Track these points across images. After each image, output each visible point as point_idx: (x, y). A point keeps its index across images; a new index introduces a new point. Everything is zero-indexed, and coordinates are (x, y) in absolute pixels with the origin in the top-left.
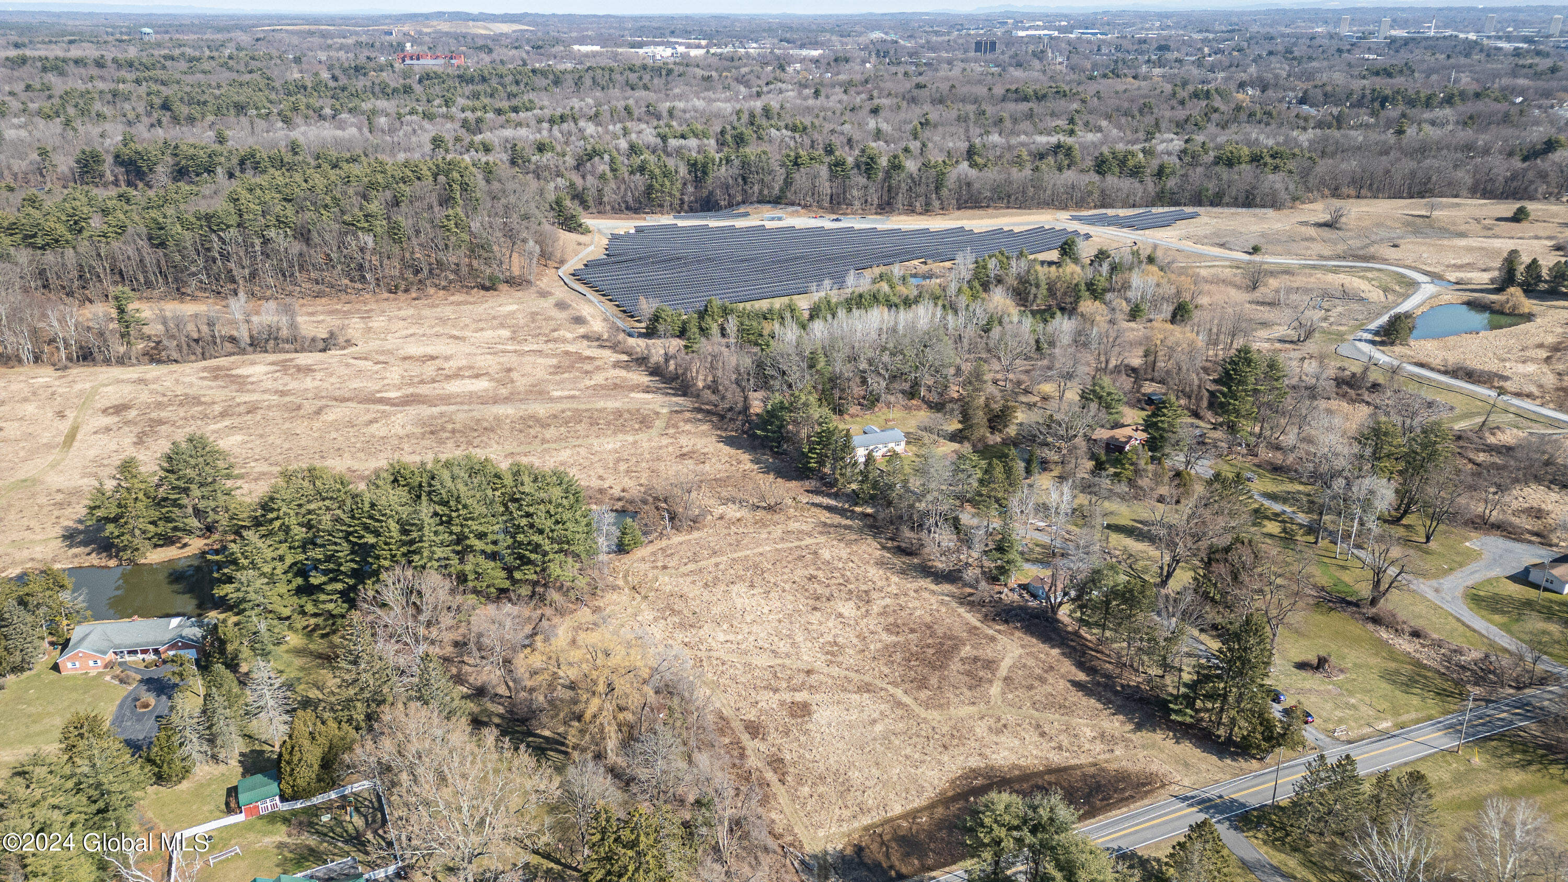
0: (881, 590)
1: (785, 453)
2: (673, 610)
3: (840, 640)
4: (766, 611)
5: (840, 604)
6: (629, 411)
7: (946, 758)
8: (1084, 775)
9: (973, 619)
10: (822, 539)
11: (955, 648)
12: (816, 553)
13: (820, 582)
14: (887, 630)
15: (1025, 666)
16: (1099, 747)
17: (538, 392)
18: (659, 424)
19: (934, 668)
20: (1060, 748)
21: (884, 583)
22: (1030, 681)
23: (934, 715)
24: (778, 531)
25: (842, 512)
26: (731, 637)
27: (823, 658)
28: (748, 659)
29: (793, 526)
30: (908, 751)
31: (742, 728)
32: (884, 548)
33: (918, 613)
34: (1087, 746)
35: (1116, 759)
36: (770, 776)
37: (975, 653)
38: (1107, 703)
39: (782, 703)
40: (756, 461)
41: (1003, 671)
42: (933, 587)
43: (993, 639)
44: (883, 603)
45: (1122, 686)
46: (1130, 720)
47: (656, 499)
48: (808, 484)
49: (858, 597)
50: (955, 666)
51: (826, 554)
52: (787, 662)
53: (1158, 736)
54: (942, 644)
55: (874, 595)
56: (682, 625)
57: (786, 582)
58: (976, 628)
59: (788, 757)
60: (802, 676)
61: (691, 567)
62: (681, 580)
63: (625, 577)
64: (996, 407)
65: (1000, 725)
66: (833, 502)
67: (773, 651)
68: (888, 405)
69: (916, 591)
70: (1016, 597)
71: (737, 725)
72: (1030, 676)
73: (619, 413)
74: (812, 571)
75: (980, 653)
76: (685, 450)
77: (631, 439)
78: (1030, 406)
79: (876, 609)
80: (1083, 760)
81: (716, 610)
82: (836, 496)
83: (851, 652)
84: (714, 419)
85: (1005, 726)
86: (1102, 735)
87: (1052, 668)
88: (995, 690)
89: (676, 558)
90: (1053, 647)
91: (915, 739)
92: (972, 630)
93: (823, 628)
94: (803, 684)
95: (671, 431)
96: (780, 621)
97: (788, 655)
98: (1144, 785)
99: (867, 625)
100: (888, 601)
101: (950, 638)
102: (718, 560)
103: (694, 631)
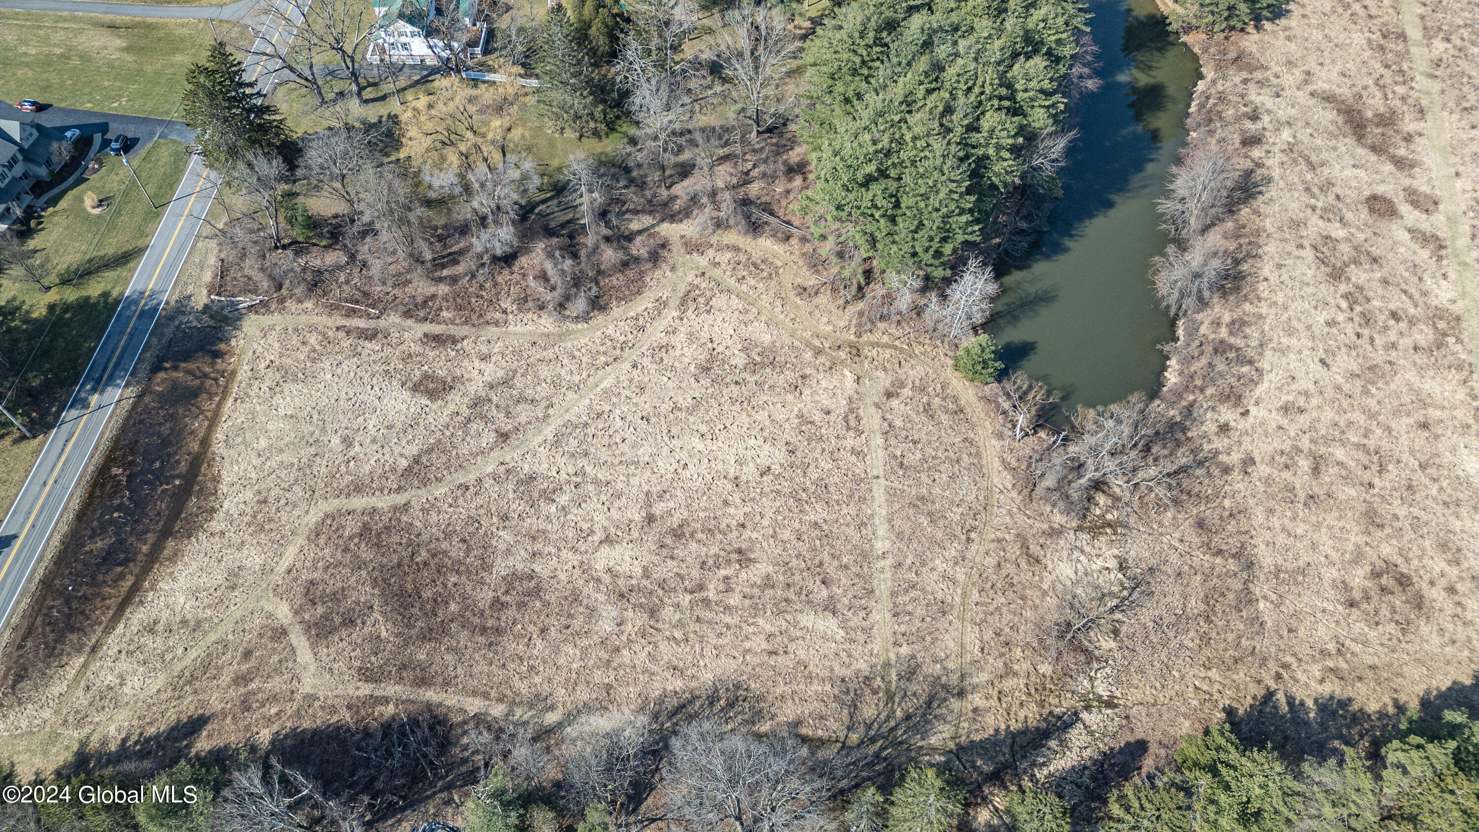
8: (94, 623)
16: (108, 677)
19: (387, 569)
20: (149, 628)
22: (254, 661)
23: (313, 516)
34: (121, 663)
36: (358, 323)
38: (145, 745)
54: (429, 614)
72: (261, 668)
87: (246, 708)
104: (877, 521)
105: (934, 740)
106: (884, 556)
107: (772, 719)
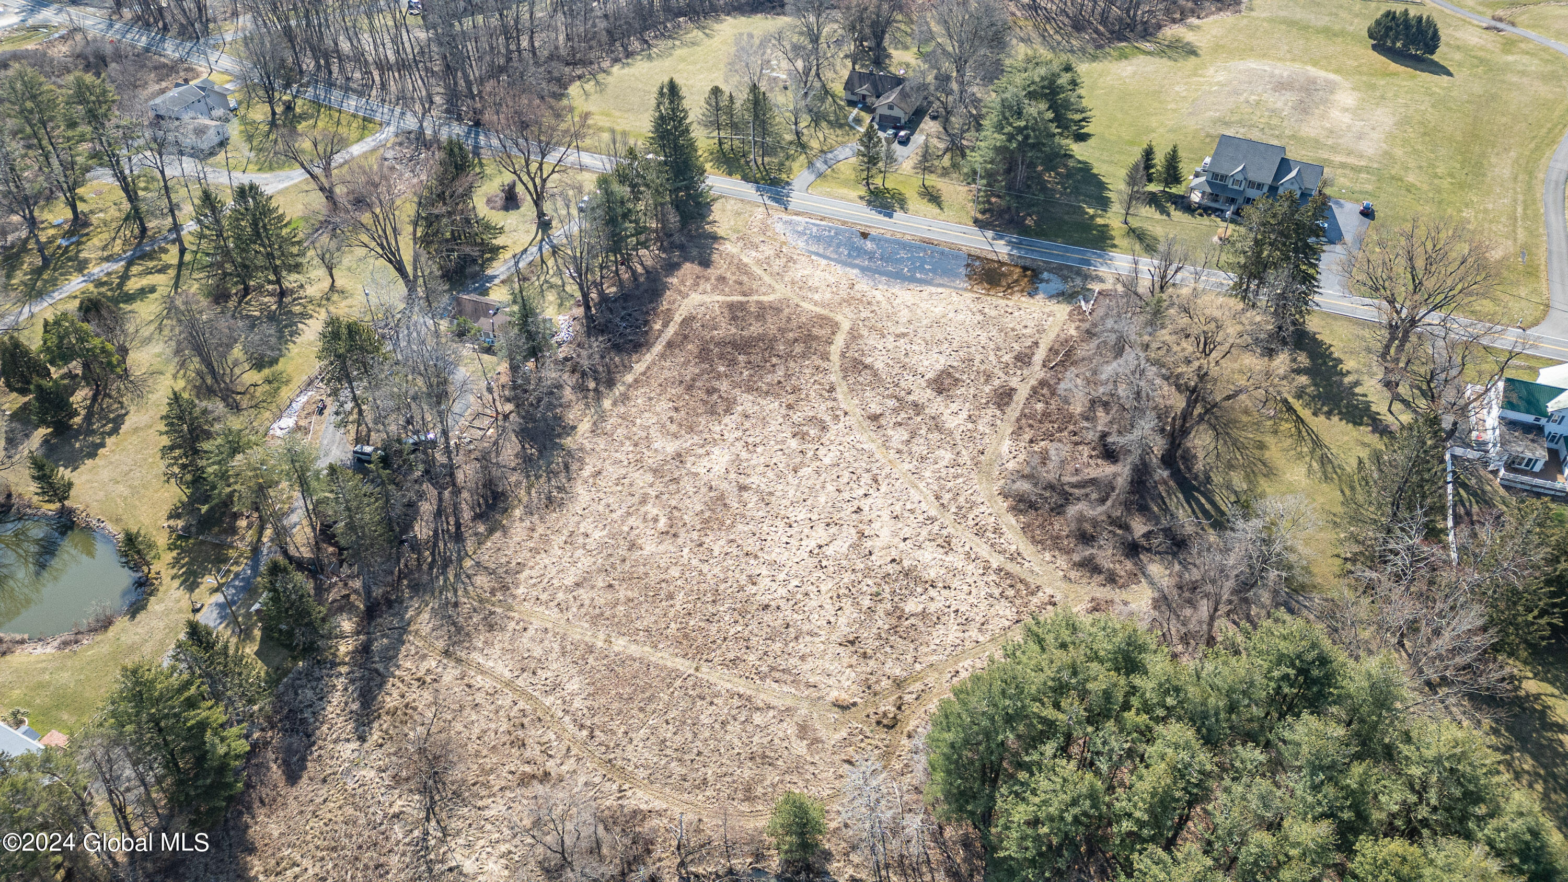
104: (647, 649)
105: (425, 616)
106: (608, 641)
107: (521, 519)
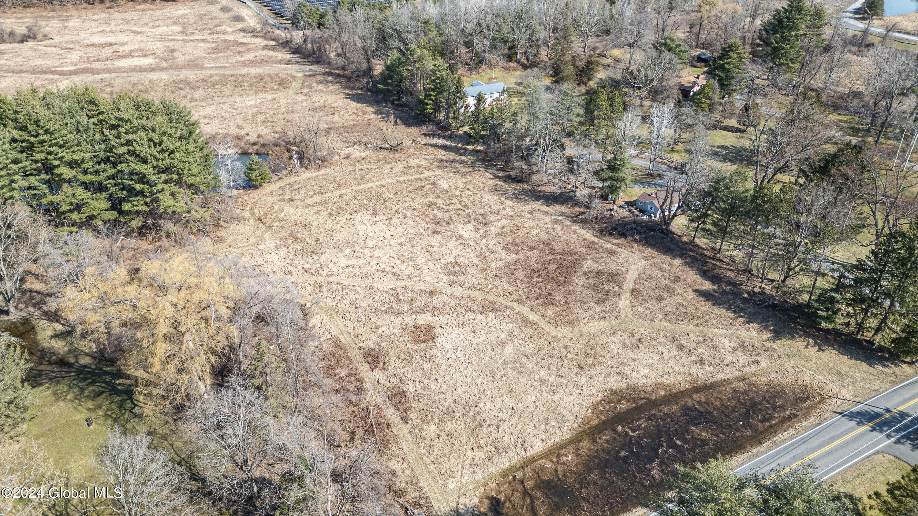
0: (497, 213)
1: (404, 105)
2: (296, 238)
3: (461, 260)
4: (388, 235)
5: (459, 227)
6: (269, 75)
7: (583, 380)
8: (735, 392)
9: (589, 235)
10: (439, 172)
11: (576, 263)
12: (434, 183)
13: (439, 208)
14: (506, 248)
15: (650, 277)
16: (742, 358)
17: (194, 64)
18: (295, 85)
19: (558, 283)
20: (702, 361)
21: (499, 207)
22: (658, 293)
23: (564, 332)
24: (400, 166)
25: (456, 150)
26: (353, 262)
27: (445, 278)
28: (370, 282)
29: (413, 162)
30: (542, 374)
31: (360, 357)
32: (496, 177)
33: (534, 232)
34: (729, 358)
35: (763, 371)
36: (391, 413)
37: (597, 267)
38: (738, 311)
39: (404, 327)
40: (377, 113)
41: (629, 284)
42: (545, 208)
43: (613, 253)
44: (500, 224)
45: (748, 293)
46: (766, 328)
47: (289, 143)
48: (424, 129)
49: (476, 220)
50: (579, 280)
51: (444, 184)
52: (410, 284)
53: (799, 344)
54: (563, 260)
55: (491, 218)
56: (303, 252)
57: (407, 209)
58: (593, 242)
59: (410, 388)
60: (425, 297)
61: (317, 198)
62: (306, 211)
63: (252, 209)
64: (581, 64)
65: (634, 340)
66: (448, 143)
67: (395, 274)
68: (490, 66)
69: (530, 213)
70: (626, 213)
71: (356, 354)
72: (658, 287)
73: (261, 78)
74: (431, 199)
75: (602, 266)
76: (317, 105)
77: (270, 97)
78: (605, 66)
79: (493, 230)
80: (729, 374)
81: (338, 237)
82: (450, 138)
83: (473, 271)
84: (343, 80)
85: (640, 340)
86: (742, 345)
87: (678, 278)
88: (624, 302)
89: (303, 191)
90: (674, 257)
91: (548, 360)
92: (590, 245)
93: (444, 250)
94: (426, 305)
95: (306, 90)
96: (401, 245)
97: (410, 278)
98: (803, 400)
99: (487, 246)
100: (504, 222)
101: (570, 254)
102: (342, 192)
103: (315, 258)
